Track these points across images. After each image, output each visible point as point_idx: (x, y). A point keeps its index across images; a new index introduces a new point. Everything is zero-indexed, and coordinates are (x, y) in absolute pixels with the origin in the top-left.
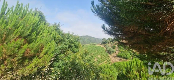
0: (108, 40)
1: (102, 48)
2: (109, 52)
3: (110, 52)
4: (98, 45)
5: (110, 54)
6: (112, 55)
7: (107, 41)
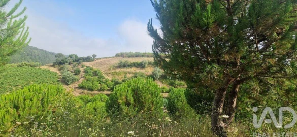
0: (69, 58)
1: (51, 72)
2: (65, 81)
3: (68, 81)
4: (42, 68)
5: (67, 84)
6: (71, 86)
7: (67, 60)
